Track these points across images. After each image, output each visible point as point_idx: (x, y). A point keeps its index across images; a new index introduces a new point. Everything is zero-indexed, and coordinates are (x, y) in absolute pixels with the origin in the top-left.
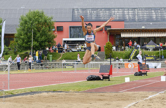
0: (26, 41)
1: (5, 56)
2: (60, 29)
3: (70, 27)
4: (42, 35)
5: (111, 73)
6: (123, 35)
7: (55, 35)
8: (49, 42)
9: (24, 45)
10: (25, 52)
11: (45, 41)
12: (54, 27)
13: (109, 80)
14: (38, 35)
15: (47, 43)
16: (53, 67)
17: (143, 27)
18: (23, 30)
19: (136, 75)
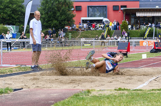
0: (46, 20)
1: (27, 34)
2: (79, 9)
3: (88, 7)
4: (61, 15)
5: (128, 50)
6: (138, 15)
7: (74, 14)
8: (68, 21)
9: (44, 24)
10: (46, 30)
11: (65, 20)
12: (73, 7)
13: (127, 57)
14: (58, 14)
15: (66, 22)
16: (72, 45)
17: (157, 7)
18: (44, 9)
19: (152, 52)
